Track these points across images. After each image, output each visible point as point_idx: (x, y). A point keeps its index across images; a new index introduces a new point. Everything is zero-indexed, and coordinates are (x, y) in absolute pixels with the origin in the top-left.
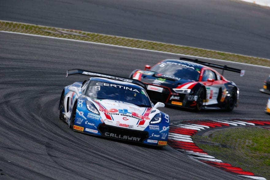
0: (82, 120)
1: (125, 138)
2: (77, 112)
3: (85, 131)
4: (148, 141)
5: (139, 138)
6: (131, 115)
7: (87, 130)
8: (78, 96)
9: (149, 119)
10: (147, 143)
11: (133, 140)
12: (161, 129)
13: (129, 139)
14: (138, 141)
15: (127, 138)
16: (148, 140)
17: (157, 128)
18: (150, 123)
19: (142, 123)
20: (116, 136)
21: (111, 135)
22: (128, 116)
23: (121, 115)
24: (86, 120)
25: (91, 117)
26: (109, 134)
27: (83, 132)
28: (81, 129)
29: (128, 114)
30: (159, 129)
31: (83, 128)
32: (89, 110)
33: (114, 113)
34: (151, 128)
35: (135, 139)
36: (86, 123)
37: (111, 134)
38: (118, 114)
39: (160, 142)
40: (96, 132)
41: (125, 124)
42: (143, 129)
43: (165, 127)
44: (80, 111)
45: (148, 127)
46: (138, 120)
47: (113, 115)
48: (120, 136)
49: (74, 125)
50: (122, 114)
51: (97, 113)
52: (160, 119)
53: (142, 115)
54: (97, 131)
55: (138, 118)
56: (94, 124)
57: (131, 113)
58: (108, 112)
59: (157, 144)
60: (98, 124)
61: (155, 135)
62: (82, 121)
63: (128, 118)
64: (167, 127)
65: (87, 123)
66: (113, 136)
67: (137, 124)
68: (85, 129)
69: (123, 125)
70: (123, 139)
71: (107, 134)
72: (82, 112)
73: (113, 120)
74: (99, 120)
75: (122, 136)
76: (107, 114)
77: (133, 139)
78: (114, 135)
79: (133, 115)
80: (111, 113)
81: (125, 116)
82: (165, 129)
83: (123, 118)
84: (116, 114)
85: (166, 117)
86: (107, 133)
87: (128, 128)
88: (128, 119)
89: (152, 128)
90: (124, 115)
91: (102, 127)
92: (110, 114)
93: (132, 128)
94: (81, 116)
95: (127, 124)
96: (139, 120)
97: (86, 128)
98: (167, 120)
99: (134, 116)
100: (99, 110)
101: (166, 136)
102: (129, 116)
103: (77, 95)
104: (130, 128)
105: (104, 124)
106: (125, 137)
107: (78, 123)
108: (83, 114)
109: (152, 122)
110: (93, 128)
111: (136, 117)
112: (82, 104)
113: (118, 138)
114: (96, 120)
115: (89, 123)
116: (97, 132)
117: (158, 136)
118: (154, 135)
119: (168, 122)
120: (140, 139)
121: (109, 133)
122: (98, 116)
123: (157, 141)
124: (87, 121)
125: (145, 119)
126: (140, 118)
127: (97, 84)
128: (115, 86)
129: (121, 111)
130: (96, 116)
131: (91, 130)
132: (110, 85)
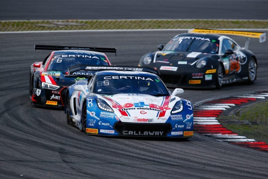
0: (95, 121)
1: (146, 135)
2: (87, 112)
3: (99, 133)
4: (172, 134)
5: (161, 132)
6: (148, 107)
7: (102, 131)
9: (170, 109)
10: (171, 136)
11: (156, 135)
12: (184, 117)
13: (150, 134)
14: (161, 134)
15: (149, 133)
16: (172, 132)
17: (180, 117)
18: (171, 113)
19: (162, 114)
20: (136, 133)
21: (129, 134)
22: (145, 109)
23: (137, 109)
24: (99, 121)
25: (104, 116)
26: (128, 133)
27: (98, 135)
28: (95, 131)
29: (145, 107)
30: (182, 118)
31: (97, 130)
32: (101, 109)
33: (130, 108)
35: (157, 133)
36: (100, 124)
37: (130, 132)
38: (135, 109)
39: (185, 133)
40: (112, 132)
41: (144, 119)
42: (164, 121)
43: (188, 115)
44: (91, 112)
45: (170, 117)
46: (157, 112)
47: (128, 111)
48: (140, 132)
49: (87, 128)
50: (139, 107)
51: (110, 110)
52: (182, 107)
53: (161, 105)
54: (114, 131)
55: (157, 109)
56: (109, 124)
57: (148, 105)
58: (122, 108)
59: (182, 135)
60: (113, 123)
61: (179, 126)
62: (94, 123)
63: (146, 111)
64: (190, 115)
65: (101, 123)
66: (132, 133)
67: (157, 116)
68: (99, 131)
69: (142, 120)
70: (143, 135)
71: (125, 133)
72: (93, 112)
73: (130, 116)
74: (114, 118)
75: (142, 133)
76: (122, 110)
77: (154, 134)
79: (150, 107)
80: (126, 108)
81: (143, 110)
82: (188, 117)
83: (141, 112)
84: (132, 109)
85: (188, 104)
86: (125, 131)
87: (148, 122)
88: (146, 113)
89: (174, 118)
90: (140, 109)
91: (119, 126)
93: (152, 121)
94: (92, 117)
95: (146, 118)
96: (159, 112)
97: (101, 130)
98: (190, 107)
99: (152, 108)
100: (112, 107)
103: (84, 95)
104: (150, 122)
105: (120, 122)
106: (146, 133)
107: (90, 125)
108: (94, 114)
109: (173, 112)
110: (108, 128)
111: (155, 109)
112: (92, 104)
113: (138, 135)
114: (111, 119)
115: (103, 124)
116: (114, 133)
117: (182, 126)
118: (177, 126)
119: (191, 109)
120: (163, 132)
121: (127, 131)
122: (112, 114)
123: (182, 132)
124: (101, 122)
125: (165, 110)
126: (159, 109)
127: (105, 78)
128: (126, 77)
129: (137, 105)
130: (110, 114)
131: (106, 130)
132: (119, 77)
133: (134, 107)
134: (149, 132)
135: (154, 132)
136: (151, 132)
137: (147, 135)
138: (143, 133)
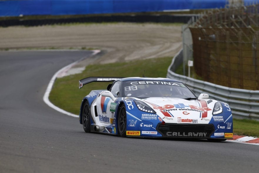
1: (190, 136)
3: (142, 135)
4: (215, 135)
5: (205, 133)
6: (190, 108)
7: (144, 132)
8: (113, 100)
9: (210, 110)
10: (214, 137)
11: (200, 136)
13: (195, 135)
14: (205, 136)
15: (193, 135)
16: (215, 133)
18: (213, 114)
19: (205, 115)
20: (180, 134)
21: (173, 135)
22: (187, 110)
23: (179, 109)
24: (141, 122)
25: (146, 118)
26: (172, 134)
27: (140, 137)
28: (137, 133)
29: (186, 108)
31: (140, 132)
32: (141, 111)
33: (171, 109)
34: (216, 119)
35: (201, 134)
36: (141, 126)
37: (174, 133)
38: (176, 110)
39: (226, 134)
41: (188, 119)
42: (207, 122)
45: (212, 118)
46: (199, 113)
47: (170, 111)
48: (184, 134)
49: (127, 131)
50: (180, 108)
51: (151, 112)
52: (221, 108)
53: (200, 107)
54: (157, 132)
55: (199, 110)
56: (151, 125)
58: (163, 109)
59: (224, 137)
60: (156, 124)
61: (221, 127)
62: (135, 123)
63: (188, 111)
65: (143, 125)
66: (176, 135)
67: (200, 117)
68: (141, 133)
69: (186, 120)
70: (188, 136)
71: (168, 134)
73: (173, 117)
74: (157, 119)
75: (186, 134)
76: (164, 111)
78: (178, 134)
79: (191, 108)
80: (167, 109)
81: (185, 111)
83: (183, 113)
84: (173, 110)
85: (226, 106)
86: (169, 132)
87: (192, 123)
88: (189, 113)
90: (182, 110)
92: (167, 111)
93: (196, 122)
95: (190, 118)
96: (201, 113)
97: (142, 131)
98: (228, 109)
99: (194, 109)
100: (153, 108)
101: (231, 126)
102: (189, 110)
103: (111, 100)
104: (194, 123)
105: (164, 122)
106: (190, 134)
107: (131, 126)
109: (214, 113)
110: (150, 129)
111: (196, 110)
113: (183, 136)
114: (154, 120)
115: (145, 125)
116: (157, 134)
117: (224, 127)
118: (219, 127)
119: (230, 111)
120: (206, 133)
121: (171, 133)
122: (155, 115)
123: (223, 133)
124: (143, 123)
125: (206, 111)
126: (200, 110)
127: (131, 83)
128: (152, 83)
129: (177, 106)
130: (153, 115)
131: (149, 132)
132: (146, 83)
133: (175, 108)
134: (194, 133)
135: (198, 133)
136: (196, 133)
137: (192, 136)
138: (188, 135)
